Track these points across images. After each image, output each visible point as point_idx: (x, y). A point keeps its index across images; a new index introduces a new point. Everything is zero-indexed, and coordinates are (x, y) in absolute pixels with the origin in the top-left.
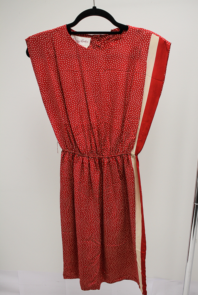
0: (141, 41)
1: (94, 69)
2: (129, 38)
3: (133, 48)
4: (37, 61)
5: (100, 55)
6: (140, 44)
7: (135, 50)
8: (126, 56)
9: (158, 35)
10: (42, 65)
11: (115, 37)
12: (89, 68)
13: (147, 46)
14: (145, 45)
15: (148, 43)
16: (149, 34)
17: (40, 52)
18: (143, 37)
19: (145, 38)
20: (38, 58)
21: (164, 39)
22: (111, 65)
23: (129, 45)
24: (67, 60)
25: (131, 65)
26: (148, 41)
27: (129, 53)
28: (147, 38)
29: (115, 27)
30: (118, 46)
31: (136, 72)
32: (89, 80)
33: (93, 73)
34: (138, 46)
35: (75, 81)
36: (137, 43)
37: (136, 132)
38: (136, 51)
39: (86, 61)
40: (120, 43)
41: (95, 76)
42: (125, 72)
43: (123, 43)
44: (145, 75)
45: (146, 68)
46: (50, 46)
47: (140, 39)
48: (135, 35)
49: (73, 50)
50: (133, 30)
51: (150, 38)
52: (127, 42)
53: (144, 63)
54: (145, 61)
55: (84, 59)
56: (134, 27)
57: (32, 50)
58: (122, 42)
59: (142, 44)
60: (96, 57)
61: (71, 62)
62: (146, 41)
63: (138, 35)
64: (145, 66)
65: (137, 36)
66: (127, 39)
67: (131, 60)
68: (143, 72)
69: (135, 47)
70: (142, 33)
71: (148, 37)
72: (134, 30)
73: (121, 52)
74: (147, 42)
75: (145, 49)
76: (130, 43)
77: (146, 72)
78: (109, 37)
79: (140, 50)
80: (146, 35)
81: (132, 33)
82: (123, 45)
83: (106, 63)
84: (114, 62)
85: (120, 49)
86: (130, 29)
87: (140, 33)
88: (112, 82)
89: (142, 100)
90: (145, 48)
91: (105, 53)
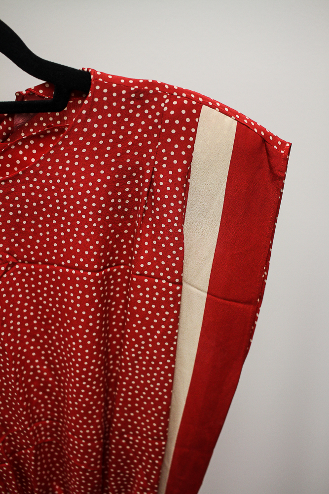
0: (155, 141)
2: (95, 130)
3: (117, 171)
6: (149, 155)
7: (130, 177)
8: (90, 208)
9: (231, 113)
11: (40, 123)
13: (180, 162)
14: (171, 158)
15: (186, 150)
16: (189, 108)
18: (161, 122)
19: (172, 125)
21: (261, 129)
22: (33, 243)
23: (99, 160)
25: (116, 241)
26: (187, 139)
27: (103, 192)
28: (178, 128)
29: (30, 82)
30: (52, 163)
31: (142, 274)
34: (142, 164)
36: (134, 147)
37: (157, 480)
38: (133, 185)
40: (58, 154)
42: (94, 271)
43: (72, 154)
44: (180, 284)
45: (182, 258)
47: (150, 133)
48: (125, 113)
50: (111, 90)
51: (195, 125)
52: (89, 149)
53: (172, 237)
54: (175, 229)
56: (116, 79)
58: (69, 149)
59: (157, 153)
62: (175, 138)
63: (138, 115)
64: (176, 248)
65: (132, 118)
66: (90, 133)
67: (114, 222)
68: (171, 273)
69: (126, 165)
70: (158, 104)
71: (183, 123)
72: (118, 90)
73: (68, 193)
74: (183, 146)
75: (174, 177)
76: (102, 151)
77: (181, 271)
78: (9, 124)
79: (151, 181)
80: (172, 112)
81: (109, 103)
82: (73, 160)
84: (44, 234)
85: (60, 177)
86: (98, 87)
87: (145, 107)
88: (47, 306)
89: (172, 378)
90: (175, 171)
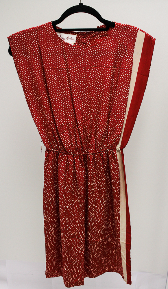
0: (128, 38)
1: (80, 66)
2: (115, 35)
3: (119, 44)
4: (21, 59)
5: (86, 52)
6: (126, 41)
7: (121, 46)
8: (113, 53)
9: (144, 32)
10: (26, 64)
11: (101, 34)
12: (75, 65)
13: (133, 42)
14: (131, 41)
15: (135, 39)
16: (136, 30)
17: (24, 50)
18: (130, 33)
19: (132, 34)
20: (22, 57)
21: (150, 35)
22: (97, 62)
23: (115, 42)
24: (53, 57)
25: (117, 61)
26: (135, 37)
27: (115, 49)
28: (133, 35)
29: (101, 24)
30: (105, 42)
31: (123, 68)
32: (75, 77)
33: (79, 70)
34: (125, 43)
35: (60, 78)
36: (123, 39)
37: (122, 128)
38: (122, 48)
39: (72, 59)
40: (107, 40)
41: (81, 73)
42: (112, 68)
43: (110, 40)
44: (132, 70)
45: (132, 64)
46: (34, 44)
47: (127, 36)
48: (122, 31)
49: (58, 47)
50: (119, 26)
51: (137, 34)
52: (114, 39)
53: (130, 59)
54: (131, 57)
55: (71, 57)
56: (121, 24)
57: (16, 49)
59: (128, 40)
60: (83, 54)
61: (57, 60)
62: (132, 37)
63: (124, 32)
64: (131, 62)
66: (114, 35)
67: (117, 56)
68: (130, 68)
69: (121, 43)
70: (129, 30)
72: (121, 26)
73: (108, 49)
75: (132, 45)
76: (116, 39)
77: (132, 67)
78: (95, 33)
79: (127, 46)
80: (132, 31)
81: (119, 29)
83: (92, 59)
84: (101, 59)
85: (106, 45)
86: (117, 26)
87: (126, 30)
88: (98, 78)
89: (128, 96)
90: (132, 44)
91: (92, 50)
